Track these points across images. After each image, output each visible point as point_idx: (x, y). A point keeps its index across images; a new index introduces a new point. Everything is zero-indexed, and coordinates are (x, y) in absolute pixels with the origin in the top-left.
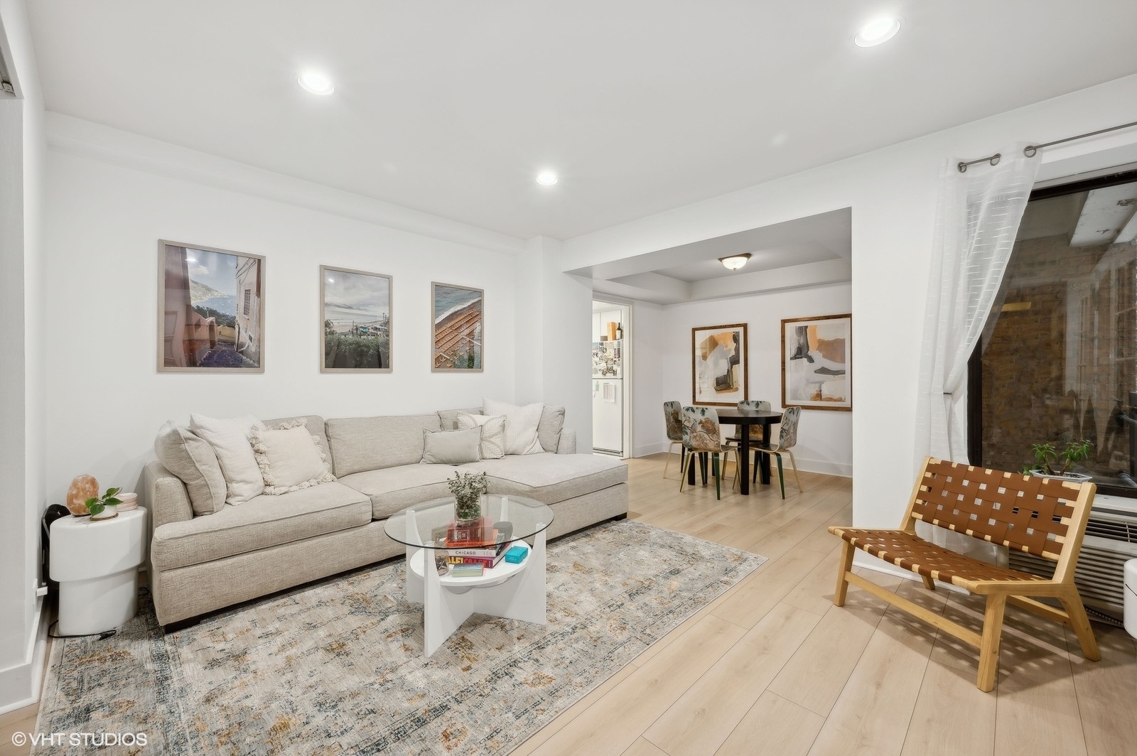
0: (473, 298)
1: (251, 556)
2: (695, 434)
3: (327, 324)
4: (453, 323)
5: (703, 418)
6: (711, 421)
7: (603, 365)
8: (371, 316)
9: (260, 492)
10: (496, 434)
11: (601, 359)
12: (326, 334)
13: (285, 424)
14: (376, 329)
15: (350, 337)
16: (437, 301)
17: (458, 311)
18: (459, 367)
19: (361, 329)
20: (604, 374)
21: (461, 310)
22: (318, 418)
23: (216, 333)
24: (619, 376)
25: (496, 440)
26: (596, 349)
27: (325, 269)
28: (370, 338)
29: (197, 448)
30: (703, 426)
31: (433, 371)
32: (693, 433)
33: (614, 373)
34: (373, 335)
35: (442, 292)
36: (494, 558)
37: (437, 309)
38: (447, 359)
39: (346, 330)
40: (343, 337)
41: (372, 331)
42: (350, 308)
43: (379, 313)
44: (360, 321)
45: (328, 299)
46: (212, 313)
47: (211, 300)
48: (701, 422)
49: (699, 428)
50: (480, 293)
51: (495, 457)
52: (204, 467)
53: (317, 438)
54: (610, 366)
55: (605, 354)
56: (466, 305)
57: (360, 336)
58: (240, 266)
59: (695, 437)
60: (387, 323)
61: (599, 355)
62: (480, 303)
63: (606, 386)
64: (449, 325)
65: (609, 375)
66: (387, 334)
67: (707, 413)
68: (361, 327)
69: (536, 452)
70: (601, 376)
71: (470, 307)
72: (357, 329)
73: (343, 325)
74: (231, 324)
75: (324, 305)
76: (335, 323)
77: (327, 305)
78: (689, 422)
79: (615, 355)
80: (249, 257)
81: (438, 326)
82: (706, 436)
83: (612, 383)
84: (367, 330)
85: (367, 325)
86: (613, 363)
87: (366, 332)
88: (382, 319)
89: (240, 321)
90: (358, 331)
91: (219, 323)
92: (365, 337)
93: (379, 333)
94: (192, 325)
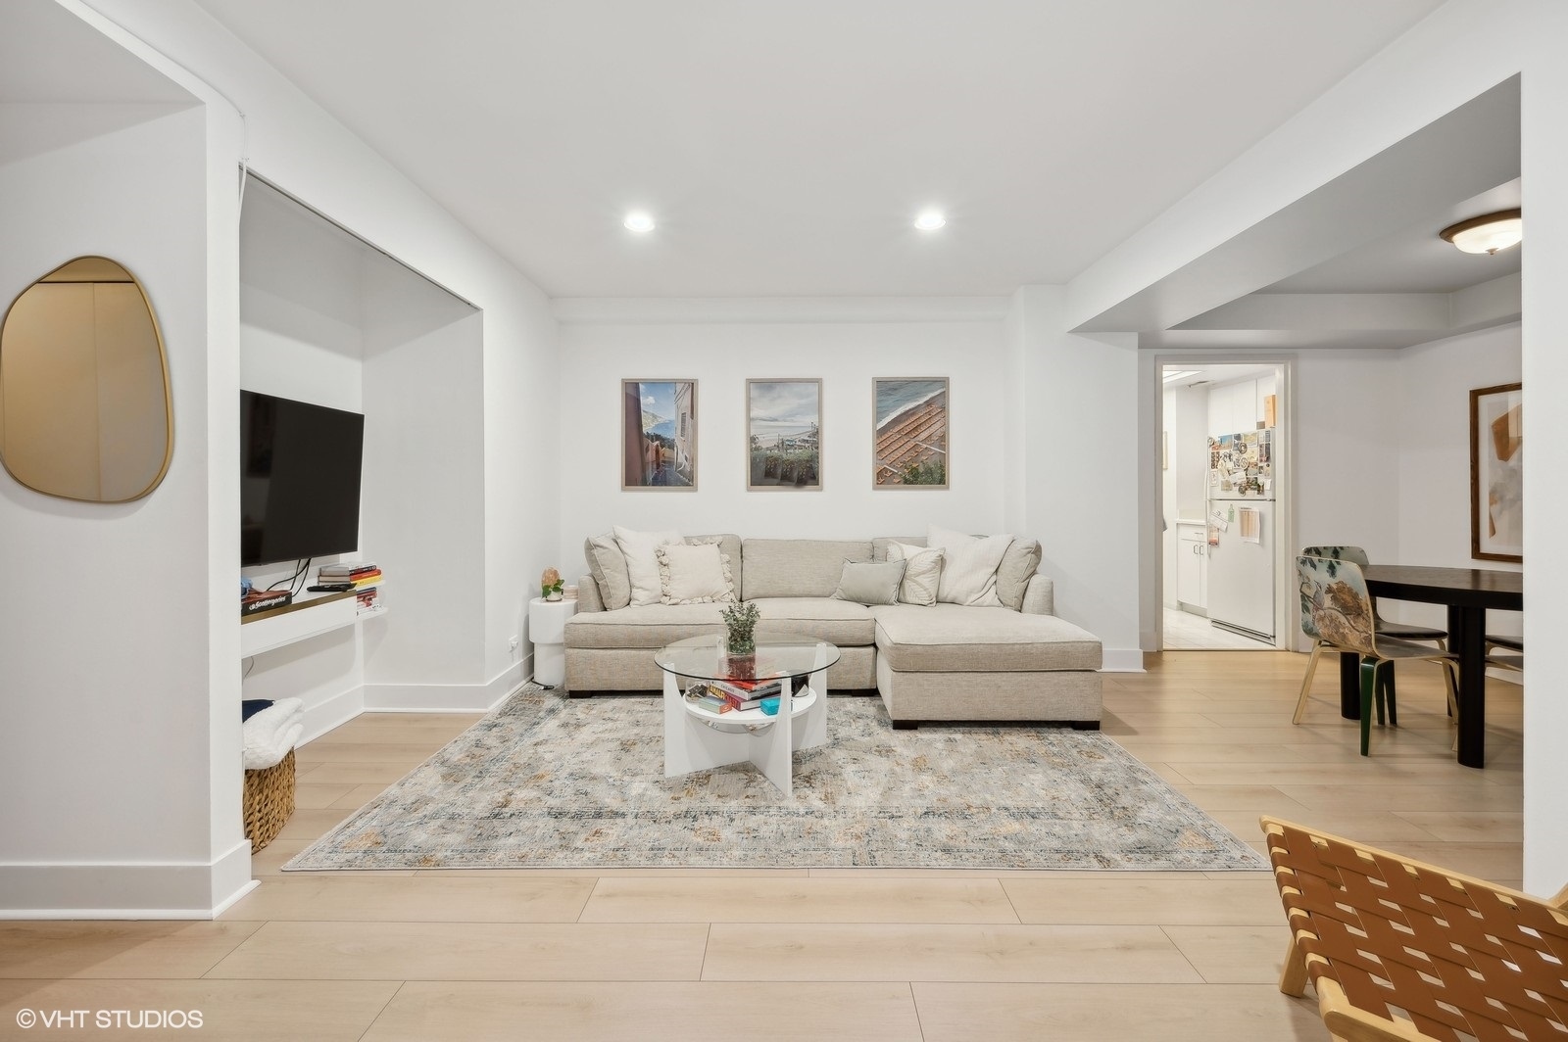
0: (933, 391)
1: (624, 651)
2: (1322, 613)
3: (753, 440)
4: (902, 426)
5: (1333, 582)
6: (1350, 590)
7: (1240, 476)
8: (797, 428)
9: (656, 600)
10: (924, 573)
11: (1237, 464)
12: (751, 450)
13: (695, 541)
14: (804, 441)
15: (777, 452)
16: (879, 401)
17: (910, 410)
18: (912, 483)
19: (788, 443)
20: (1242, 491)
21: (913, 409)
22: (735, 537)
23: (661, 455)
24: (1268, 495)
25: (925, 580)
26: (1229, 447)
27: (750, 382)
28: (796, 451)
29: (604, 553)
30: (1334, 599)
31: (874, 489)
32: (1317, 609)
33: (1259, 489)
34: (800, 447)
35: (887, 389)
36: (745, 701)
37: (879, 414)
38: (894, 473)
39: (771, 445)
40: (769, 452)
41: (798, 443)
42: (776, 420)
43: (807, 421)
44: (787, 434)
45: (752, 415)
46: (658, 437)
47: (657, 426)
48: (1329, 590)
49: (1327, 601)
50: (943, 382)
51: (920, 602)
52: (606, 571)
53: (727, 557)
54: (1252, 477)
55: (1244, 456)
56: (922, 401)
57: (786, 450)
58: (678, 390)
59: (1322, 619)
60: (816, 433)
61: (1234, 458)
62: (944, 395)
63: (1245, 514)
64: (897, 429)
65: (1251, 493)
66: (816, 445)
67: (1339, 571)
68: (788, 441)
69: (985, 604)
70: (1239, 496)
71: (928, 403)
72: (783, 442)
73: (768, 440)
74: (671, 446)
75: (750, 420)
76: (761, 438)
77: (753, 419)
78: (1309, 587)
79: (1261, 456)
80: (684, 382)
81: (881, 432)
82: (1343, 619)
83: (1256, 508)
84: (793, 443)
85: (794, 438)
86: (1256, 470)
87: (793, 446)
88: (810, 429)
89: (678, 443)
90: (783, 445)
91: (662, 447)
92: (792, 451)
93: (807, 445)
94: (643, 450)
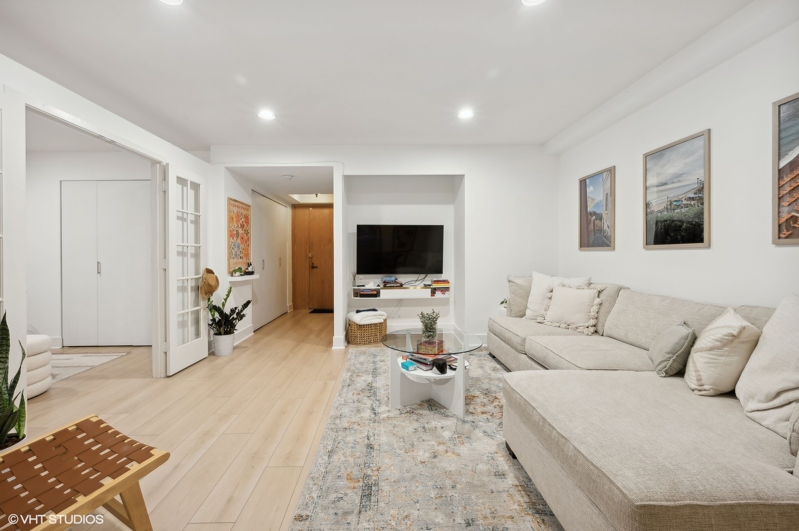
3: (647, 205)
12: (646, 215)
14: (690, 199)
15: (665, 213)
19: (675, 203)
23: (596, 225)
27: (647, 156)
28: (683, 210)
34: (686, 206)
39: (661, 207)
40: (659, 214)
41: (685, 202)
42: (665, 184)
43: (693, 180)
44: (673, 195)
46: (596, 214)
57: (674, 210)
60: (700, 189)
66: (700, 201)
68: (675, 201)
72: (671, 204)
73: (659, 203)
74: (601, 219)
75: (646, 188)
76: (654, 203)
77: (649, 187)
80: (608, 170)
84: (680, 203)
85: (680, 197)
87: (679, 205)
88: (696, 186)
89: (604, 216)
90: (672, 205)
91: (596, 219)
92: (679, 210)
93: (693, 203)
94: (588, 222)
